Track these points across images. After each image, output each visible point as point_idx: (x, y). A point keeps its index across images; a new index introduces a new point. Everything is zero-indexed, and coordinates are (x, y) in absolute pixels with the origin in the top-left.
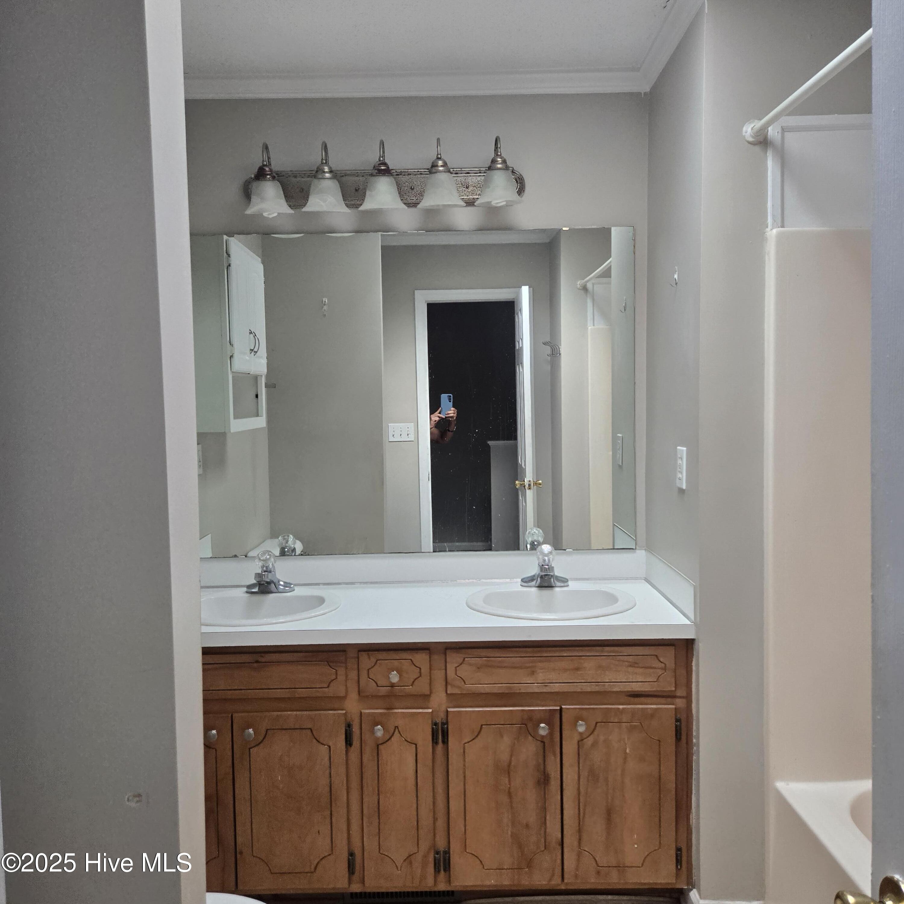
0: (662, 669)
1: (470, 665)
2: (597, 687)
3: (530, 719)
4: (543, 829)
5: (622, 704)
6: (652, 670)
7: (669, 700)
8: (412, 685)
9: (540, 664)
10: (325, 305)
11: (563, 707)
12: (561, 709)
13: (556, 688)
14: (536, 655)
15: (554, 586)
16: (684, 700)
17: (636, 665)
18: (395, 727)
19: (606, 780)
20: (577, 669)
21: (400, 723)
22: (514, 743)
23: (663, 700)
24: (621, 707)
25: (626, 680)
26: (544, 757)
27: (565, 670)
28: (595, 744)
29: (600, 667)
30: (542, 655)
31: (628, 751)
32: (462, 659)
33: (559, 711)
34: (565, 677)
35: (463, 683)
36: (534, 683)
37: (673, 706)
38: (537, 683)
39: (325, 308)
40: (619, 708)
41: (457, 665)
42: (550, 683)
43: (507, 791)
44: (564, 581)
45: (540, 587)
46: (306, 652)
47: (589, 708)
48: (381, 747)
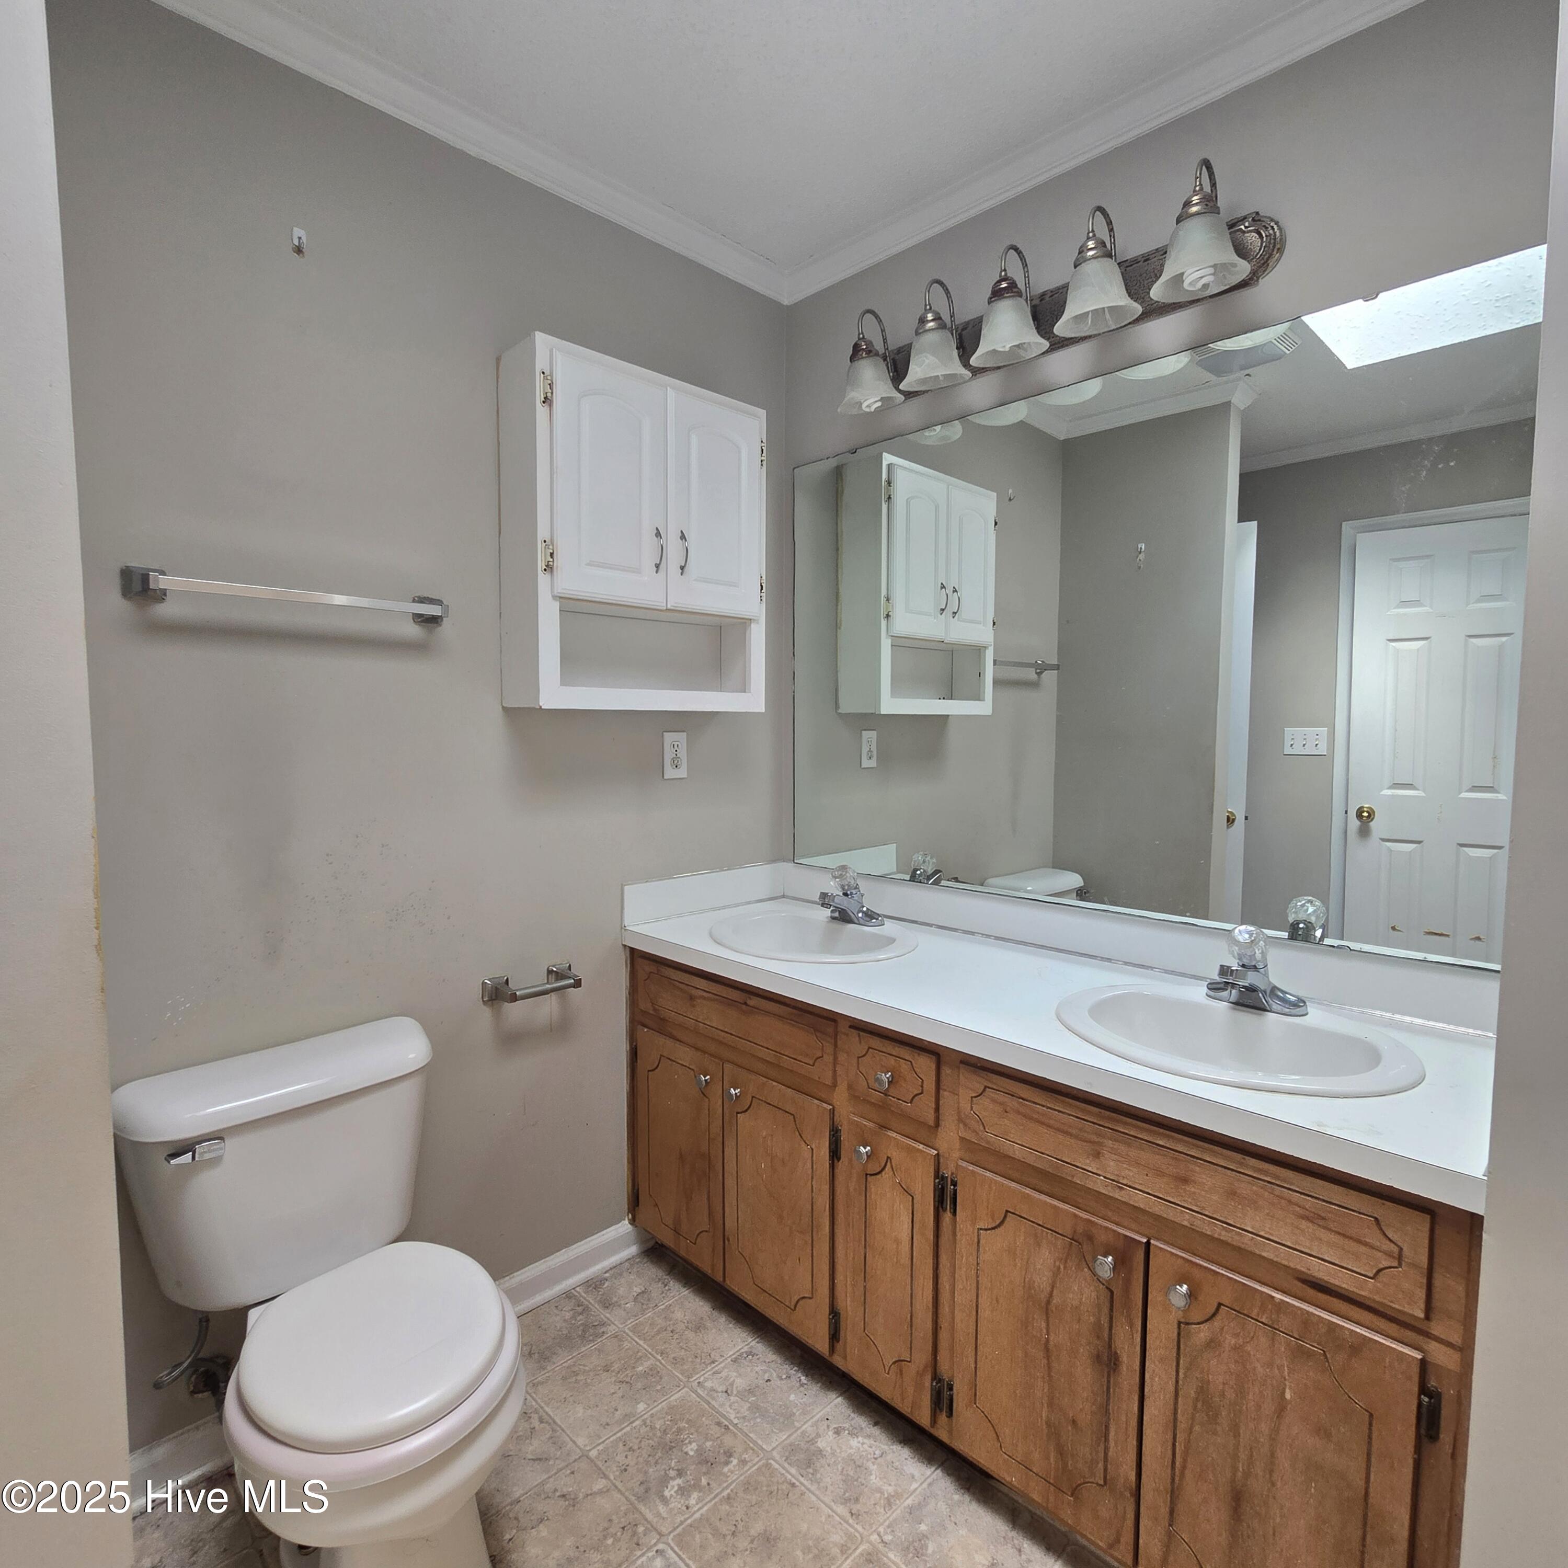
0: (1389, 1254)
1: (994, 1101)
2: (1224, 1233)
3: (1090, 1238)
4: (1101, 1448)
5: (1284, 1292)
6: (1363, 1249)
7: (1409, 1335)
8: (911, 1103)
9: (1110, 1143)
10: (1140, 552)
11: (1152, 1242)
12: (1148, 1243)
13: (1139, 1200)
14: (1106, 1125)
15: (1268, 1009)
16: (1456, 1356)
17: (1321, 1223)
18: (888, 1158)
19: (1235, 1429)
20: (1185, 1181)
21: (895, 1154)
22: (1059, 1268)
23: (1393, 1328)
24: (1278, 1296)
25: (1292, 1243)
26: (1111, 1318)
27: (1160, 1173)
28: (1212, 1344)
29: (1232, 1194)
30: (1116, 1128)
31: (1288, 1396)
32: (982, 1088)
33: (1143, 1246)
34: (1161, 1186)
35: (982, 1128)
36: (1100, 1175)
37: (1418, 1356)
38: (1105, 1177)
39: (1141, 557)
40: (1273, 1297)
41: (974, 1095)
42: (1130, 1187)
43: (1043, 1342)
44: (1297, 1006)
45: (1239, 1004)
46: (794, 1008)
47: (1206, 1268)
48: (869, 1178)
